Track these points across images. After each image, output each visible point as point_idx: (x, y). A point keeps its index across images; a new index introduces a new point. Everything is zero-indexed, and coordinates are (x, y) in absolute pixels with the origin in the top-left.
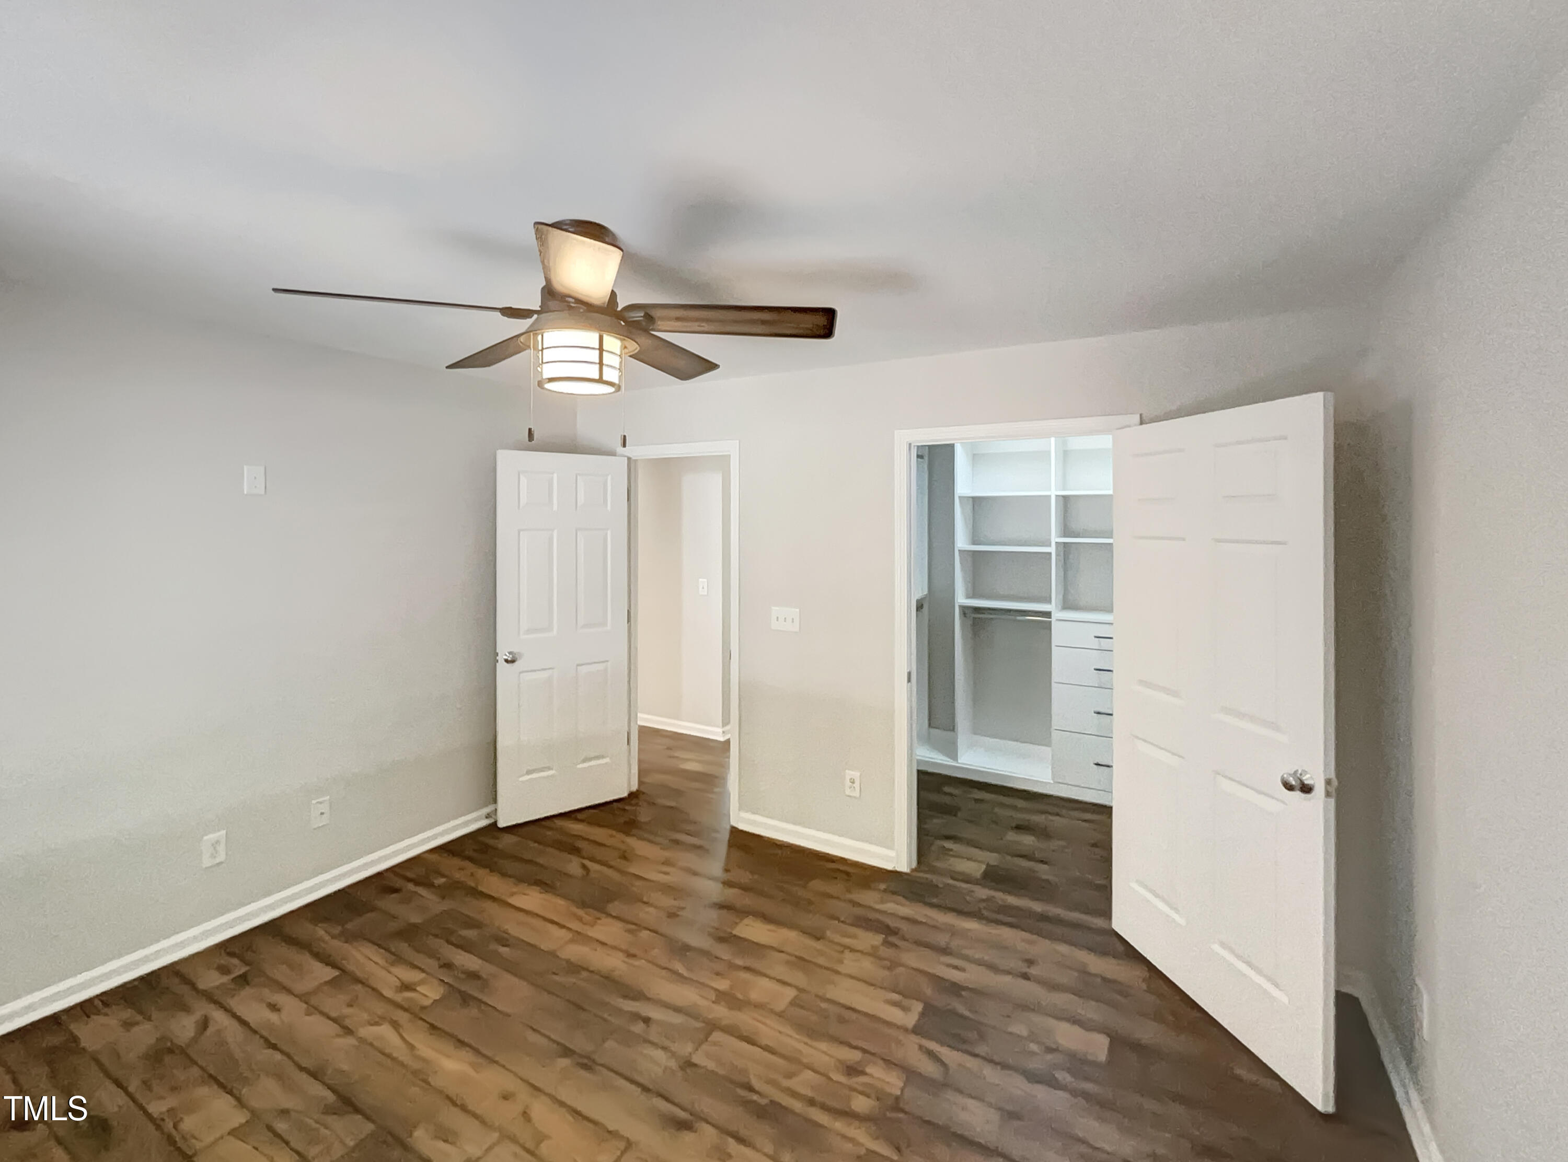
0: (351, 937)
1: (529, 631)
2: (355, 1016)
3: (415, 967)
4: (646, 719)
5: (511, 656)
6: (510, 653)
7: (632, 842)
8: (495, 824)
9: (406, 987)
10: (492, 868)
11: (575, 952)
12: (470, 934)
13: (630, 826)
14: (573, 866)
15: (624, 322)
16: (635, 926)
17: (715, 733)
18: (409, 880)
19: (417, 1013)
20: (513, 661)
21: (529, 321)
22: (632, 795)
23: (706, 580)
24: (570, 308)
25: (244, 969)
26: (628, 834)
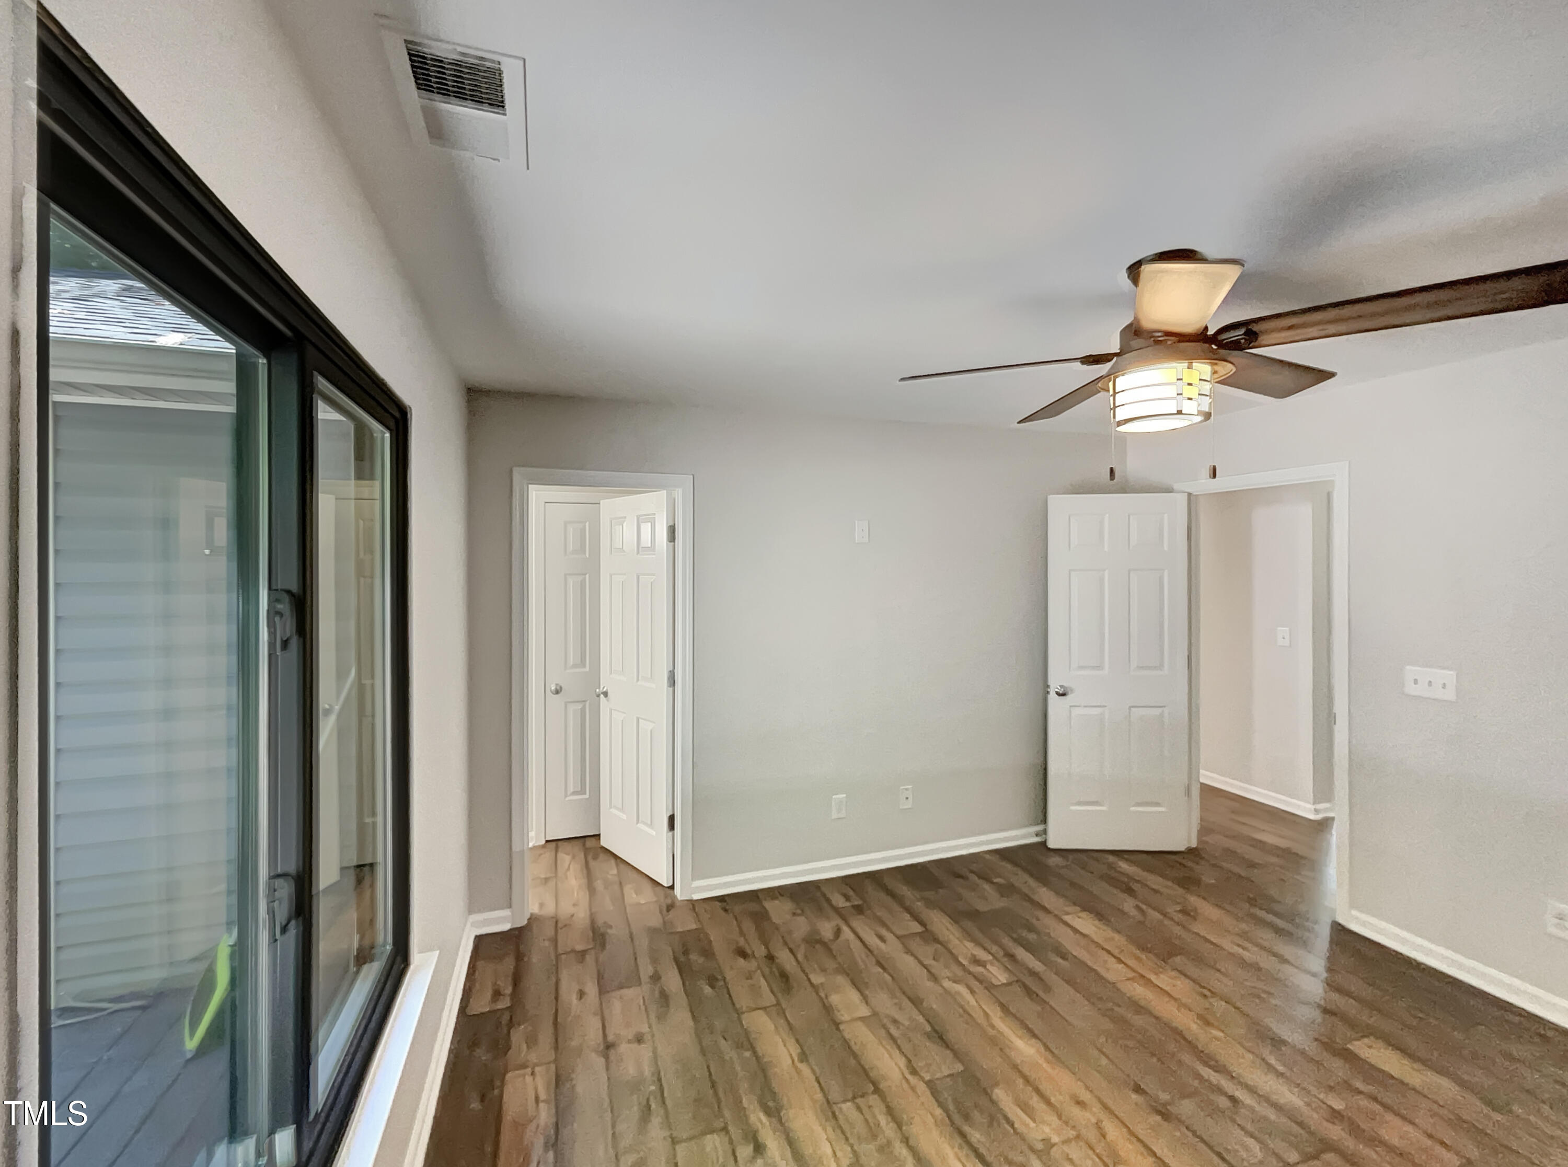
0: (930, 904)
1: (1081, 668)
2: (938, 968)
3: (985, 949)
4: (1209, 777)
5: (1062, 690)
6: (1061, 686)
7: (1194, 900)
8: (1044, 844)
9: (976, 961)
10: (1044, 881)
11: (1138, 991)
12: (1032, 937)
13: (1189, 882)
14: (1128, 905)
15: (1216, 345)
16: (1207, 992)
17: (1305, 809)
18: (972, 872)
19: (990, 987)
20: (1064, 695)
21: (1109, 365)
22: (1190, 851)
23: (1287, 629)
24: (1157, 342)
25: (860, 902)
26: (1187, 889)
